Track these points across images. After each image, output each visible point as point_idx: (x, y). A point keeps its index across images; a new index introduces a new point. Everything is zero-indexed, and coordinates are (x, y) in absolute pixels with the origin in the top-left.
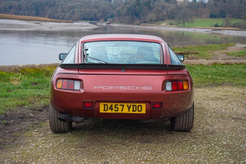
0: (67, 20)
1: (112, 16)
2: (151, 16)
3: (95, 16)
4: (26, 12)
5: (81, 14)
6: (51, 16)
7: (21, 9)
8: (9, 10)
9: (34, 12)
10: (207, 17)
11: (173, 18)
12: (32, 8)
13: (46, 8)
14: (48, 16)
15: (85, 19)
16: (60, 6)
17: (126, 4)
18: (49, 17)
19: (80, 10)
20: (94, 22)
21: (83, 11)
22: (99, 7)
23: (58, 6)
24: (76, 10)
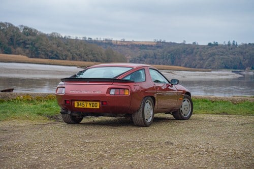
0: (205, 68)
3: (240, 63)
4: (161, 61)
5: (222, 62)
6: (188, 65)
7: (156, 58)
8: (144, 59)
9: (169, 60)
12: (168, 56)
13: (183, 55)
14: (184, 64)
16: (199, 53)
18: (185, 66)
19: (221, 57)
20: (239, 70)
21: (224, 58)
22: (245, 53)
23: (196, 53)
24: (217, 57)
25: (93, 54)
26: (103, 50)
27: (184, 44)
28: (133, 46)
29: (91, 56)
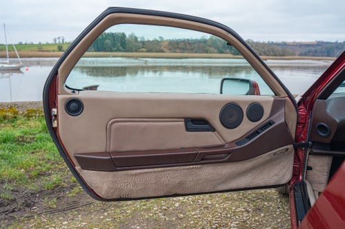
7: (316, 53)
8: (308, 53)
12: (325, 51)
26: (280, 48)
27: (336, 43)
28: (301, 45)
29: (272, 53)
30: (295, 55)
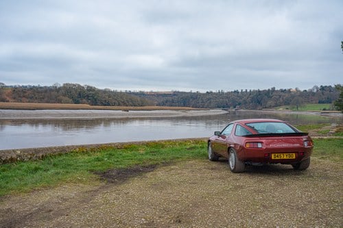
0: (205, 108)
1: (239, 104)
2: (270, 103)
3: (227, 104)
4: (177, 104)
5: (216, 103)
7: (173, 102)
8: (165, 103)
9: (182, 104)
10: (316, 103)
11: (289, 104)
12: (181, 101)
13: (191, 100)
15: (219, 107)
17: (250, 94)
18: (193, 107)
19: (215, 100)
20: (226, 109)
21: (217, 101)
22: (229, 98)
24: (212, 100)
25: (132, 101)
27: (191, 93)
28: (158, 95)
29: (130, 103)
30: (153, 105)
